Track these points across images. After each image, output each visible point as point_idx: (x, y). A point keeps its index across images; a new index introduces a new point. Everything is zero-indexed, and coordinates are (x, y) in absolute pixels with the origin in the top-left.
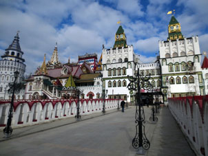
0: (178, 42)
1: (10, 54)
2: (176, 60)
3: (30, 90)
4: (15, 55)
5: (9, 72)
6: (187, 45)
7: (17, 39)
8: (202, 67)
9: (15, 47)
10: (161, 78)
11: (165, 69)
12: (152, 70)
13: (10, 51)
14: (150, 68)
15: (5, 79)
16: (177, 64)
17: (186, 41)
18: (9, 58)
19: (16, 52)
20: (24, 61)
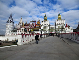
0: (60, 21)
1: (10, 21)
2: (60, 25)
3: (19, 32)
4: (11, 21)
5: (10, 26)
6: (62, 22)
7: (11, 15)
8: (65, 27)
9: (11, 18)
10: (56, 29)
11: (57, 27)
12: (54, 27)
13: (10, 20)
14: (53, 27)
15: (9, 28)
16: (60, 26)
17: (62, 20)
18: (10, 22)
19: (11, 20)
20: (14, 22)
